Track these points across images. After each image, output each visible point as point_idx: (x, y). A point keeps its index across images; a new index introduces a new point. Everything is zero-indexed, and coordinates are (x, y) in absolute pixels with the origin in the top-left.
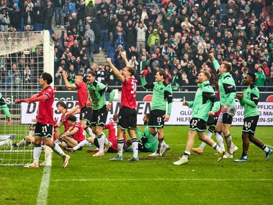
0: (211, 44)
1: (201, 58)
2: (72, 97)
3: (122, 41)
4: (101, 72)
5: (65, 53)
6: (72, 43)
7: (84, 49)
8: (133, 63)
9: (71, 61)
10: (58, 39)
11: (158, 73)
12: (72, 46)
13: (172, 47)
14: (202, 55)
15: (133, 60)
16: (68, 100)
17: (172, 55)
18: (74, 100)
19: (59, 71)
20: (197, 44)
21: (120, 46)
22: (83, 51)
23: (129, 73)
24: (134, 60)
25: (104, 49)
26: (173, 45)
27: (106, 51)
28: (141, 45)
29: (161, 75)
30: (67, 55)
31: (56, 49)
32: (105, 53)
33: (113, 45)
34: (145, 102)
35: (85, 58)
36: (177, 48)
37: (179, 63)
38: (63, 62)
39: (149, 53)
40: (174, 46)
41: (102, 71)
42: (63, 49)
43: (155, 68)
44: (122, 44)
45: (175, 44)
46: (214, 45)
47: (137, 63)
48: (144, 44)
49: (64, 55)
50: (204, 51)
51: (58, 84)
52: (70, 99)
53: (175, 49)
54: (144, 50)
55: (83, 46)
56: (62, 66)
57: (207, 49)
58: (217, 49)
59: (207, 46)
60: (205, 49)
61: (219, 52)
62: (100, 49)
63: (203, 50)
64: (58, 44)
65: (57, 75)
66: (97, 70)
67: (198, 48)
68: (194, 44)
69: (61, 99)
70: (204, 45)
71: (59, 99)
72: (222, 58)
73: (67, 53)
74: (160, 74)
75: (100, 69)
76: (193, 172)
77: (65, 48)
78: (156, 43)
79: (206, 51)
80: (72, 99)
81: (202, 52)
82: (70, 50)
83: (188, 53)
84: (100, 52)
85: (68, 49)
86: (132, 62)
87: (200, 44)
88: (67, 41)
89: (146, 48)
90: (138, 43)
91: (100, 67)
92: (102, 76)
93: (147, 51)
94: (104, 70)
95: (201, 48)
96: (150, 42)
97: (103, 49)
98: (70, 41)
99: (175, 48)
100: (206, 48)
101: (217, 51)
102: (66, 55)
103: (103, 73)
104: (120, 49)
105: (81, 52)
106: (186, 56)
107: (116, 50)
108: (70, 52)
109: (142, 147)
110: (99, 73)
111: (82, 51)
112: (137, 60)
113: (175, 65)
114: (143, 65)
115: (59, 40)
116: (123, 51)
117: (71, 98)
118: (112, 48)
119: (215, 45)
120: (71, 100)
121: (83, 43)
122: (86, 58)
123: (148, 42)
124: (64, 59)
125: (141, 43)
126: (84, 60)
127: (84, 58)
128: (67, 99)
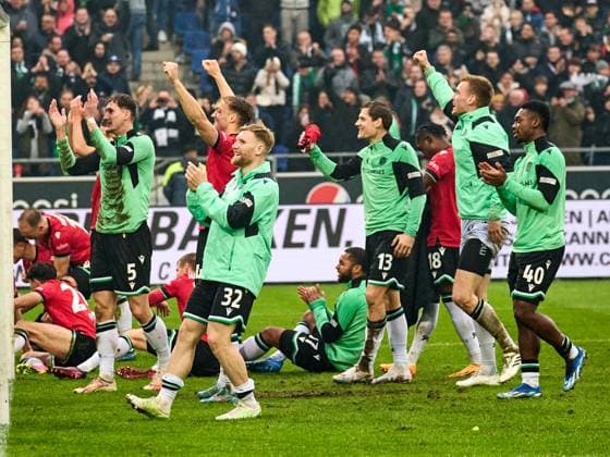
0: (525, 14)
1: (493, 58)
2: (74, 196)
3: (232, 10)
4: (166, 112)
5: (47, 52)
6: (69, 21)
7: (108, 36)
8: (272, 81)
9: (66, 78)
10: (23, 7)
11: (364, 112)
12: (70, 31)
13: (395, 25)
14: (496, 49)
15: (272, 71)
16: (61, 207)
17: (396, 51)
18: (79, 207)
19: (27, 113)
20: (479, 13)
21: (228, 25)
22: (106, 44)
23: (234, 116)
24: (275, 71)
25: (174, 36)
26: (400, 17)
27: (180, 44)
28: (294, 21)
29: (375, 119)
30: (55, 57)
31: (18, 40)
32: (178, 48)
33: (205, 25)
34: (314, 209)
35: (113, 68)
36: (414, 27)
37: (419, 75)
38: (41, 82)
39: (323, 46)
40: (404, 23)
41: (170, 109)
42: (40, 40)
43: (343, 95)
44: (233, 20)
45: (405, 16)
46: (533, 13)
47: (284, 81)
48: (304, 19)
49: (43, 60)
50: (503, 37)
51: (28, 155)
52: (65, 202)
53: (405, 33)
54: (304, 36)
55: (106, 30)
56: (36, 98)
57: (512, 29)
58: (544, 29)
59: (510, 19)
60: (503, 31)
61: (552, 37)
62: (162, 36)
63: (499, 33)
64: (23, 23)
65: (21, 124)
66: (153, 104)
67: (483, 26)
68: (467, 13)
69: (36, 205)
70: (499, 17)
71: (31, 204)
72: (564, 57)
73: (56, 52)
74: (370, 114)
75: (162, 102)
76: (476, 433)
77: (48, 36)
78: (343, 13)
79: (509, 36)
80: (74, 204)
81: (497, 40)
82: (63, 43)
83: (450, 44)
84: (162, 47)
85: (57, 40)
86: (268, 77)
87: (488, 13)
88: (53, 12)
89: (310, 32)
90: (285, 15)
91: (164, 94)
92: (170, 125)
93: (313, 40)
94: (175, 105)
95: (491, 25)
96: (325, 9)
97: (169, 37)
98: (64, 14)
99: (409, 27)
100: (508, 25)
101: (546, 36)
102: (50, 60)
103: (172, 116)
104: (227, 34)
105: (100, 49)
106: (445, 53)
107: (214, 40)
108: (62, 48)
109: (317, 357)
110: (159, 114)
111: (100, 46)
112: (283, 69)
113: (409, 82)
114: (302, 85)
115: (26, 11)
116: (236, 42)
117: (70, 200)
118: (202, 33)
119: (540, 16)
120: (69, 206)
121: (106, 19)
122: (117, 68)
123: (319, 9)
124: (41, 73)
125: (295, 13)
126: (110, 75)
127: (109, 68)
128: (57, 204)
